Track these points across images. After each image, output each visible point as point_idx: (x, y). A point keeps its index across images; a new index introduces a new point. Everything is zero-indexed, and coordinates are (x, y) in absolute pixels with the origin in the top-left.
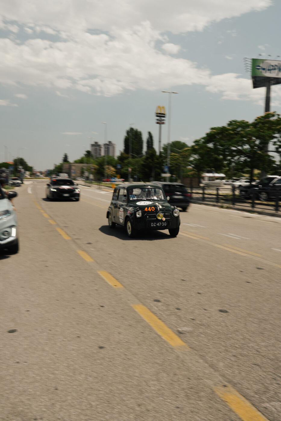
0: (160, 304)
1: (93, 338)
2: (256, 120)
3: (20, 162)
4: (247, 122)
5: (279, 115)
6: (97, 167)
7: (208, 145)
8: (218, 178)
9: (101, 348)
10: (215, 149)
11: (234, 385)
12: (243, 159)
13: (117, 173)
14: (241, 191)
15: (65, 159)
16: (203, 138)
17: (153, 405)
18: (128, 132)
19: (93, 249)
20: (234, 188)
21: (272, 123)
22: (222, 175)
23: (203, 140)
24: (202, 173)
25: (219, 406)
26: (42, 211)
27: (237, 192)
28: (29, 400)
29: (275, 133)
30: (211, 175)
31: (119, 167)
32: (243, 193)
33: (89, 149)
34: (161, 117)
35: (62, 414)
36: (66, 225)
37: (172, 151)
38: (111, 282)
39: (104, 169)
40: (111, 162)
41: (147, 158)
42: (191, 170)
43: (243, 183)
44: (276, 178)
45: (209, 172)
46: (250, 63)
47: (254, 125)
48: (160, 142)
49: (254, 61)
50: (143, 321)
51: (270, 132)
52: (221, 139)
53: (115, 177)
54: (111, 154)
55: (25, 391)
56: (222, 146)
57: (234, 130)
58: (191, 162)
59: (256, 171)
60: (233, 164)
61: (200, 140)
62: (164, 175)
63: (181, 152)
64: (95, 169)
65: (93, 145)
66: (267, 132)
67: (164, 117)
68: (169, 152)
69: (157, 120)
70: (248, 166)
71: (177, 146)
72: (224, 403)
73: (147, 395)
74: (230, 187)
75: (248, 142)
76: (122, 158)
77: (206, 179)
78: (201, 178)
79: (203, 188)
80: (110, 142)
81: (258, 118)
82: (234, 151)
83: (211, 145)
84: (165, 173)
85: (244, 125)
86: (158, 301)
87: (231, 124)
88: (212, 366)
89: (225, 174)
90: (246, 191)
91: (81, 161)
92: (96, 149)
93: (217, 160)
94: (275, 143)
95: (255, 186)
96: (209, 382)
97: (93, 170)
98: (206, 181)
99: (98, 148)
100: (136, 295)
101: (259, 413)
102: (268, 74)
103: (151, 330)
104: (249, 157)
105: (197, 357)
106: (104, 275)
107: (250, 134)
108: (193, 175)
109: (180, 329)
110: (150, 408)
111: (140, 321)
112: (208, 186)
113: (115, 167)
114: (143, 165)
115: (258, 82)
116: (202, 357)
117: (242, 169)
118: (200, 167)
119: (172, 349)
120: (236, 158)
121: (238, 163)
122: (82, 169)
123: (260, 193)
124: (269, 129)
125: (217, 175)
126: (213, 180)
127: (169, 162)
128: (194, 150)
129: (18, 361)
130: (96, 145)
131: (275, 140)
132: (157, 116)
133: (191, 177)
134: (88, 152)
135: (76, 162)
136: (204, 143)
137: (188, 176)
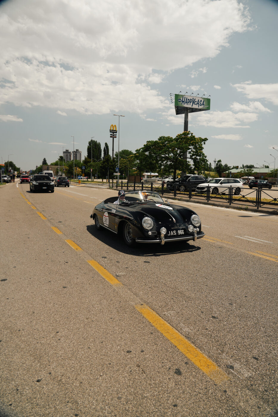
0: (106, 259)
1: (59, 282)
2: (177, 136)
3: (10, 164)
4: (172, 138)
5: (192, 134)
6: (68, 168)
7: (146, 153)
8: (153, 176)
9: (64, 287)
10: (150, 156)
11: (148, 304)
12: (169, 163)
13: (82, 172)
14: (167, 185)
15: (45, 162)
16: (142, 148)
17: (96, 318)
18: (90, 143)
19: (62, 226)
20: (163, 183)
21: (188, 139)
22: (157, 174)
23: (141, 150)
24: (143, 173)
25: (137, 316)
26: (27, 200)
27: (165, 186)
28: (15, 320)
29: (190, 146)
30: (149, 174)
31: (84, 168)
32: (169, 186)
33: (62, 155)
34: (113, 133)
35: (37, 327)
36: (44, 210)
37: (122, 157)
38: (74, 247)
39: (73, 169)
40: (78, 165)
41: (104, 162)
42: (135, 171)
43: (170, 179)
44: (191, 176)
45: (147, 172)
46: (173, 97)
47: (176, 140)
48: (113, 150)
49: (177, 96)
50: (94, 270)
51: (187, 145)
52: (154, 149)
53: (81, 175)
54: (78, 159)
55: (12, 315)
56: (155, 154)
57: (163, 143)
58: (135, 165)
59: (178, 172)
60: (163, 167)
61: (140, 150)
62: (115, 174)
63: (128, 158)
64: (66, 170)
65: (64, 152)
66: (184, 145)
67: (116, 133)
68: (119, 157)
69: (111, 134)
70: (172, 168)
71: (125, 153)
72: (140, 314)
73: (93, 312)
74: (161, 182)
75: (172, 152)
76: (86, 162)
77: (146, 177)
78: (142, 176)
79: (142, 184)
80: (78, 150)
81: (178, 135)
82: (163, 157)
83: (147, 153)
84: (117, 172)
85: (169, 139)
86: (105, 258)
87: (160, 139)
88: (135, 294)
89: (158, 173)
90: (171, 185)
91: (56, 164)
92: (67, 155)
93: (151, 163)
94: (190, 153)
95: (177, 182)
96: (132, 303)
97: (65, 170)
98: (145, 178)
99: (69, 154)
100: (90, 255)
101: (161, 318)
102: (186, 105)
103: (99, 275)
104: (173, 161)
105: (126, 290)
106: (68, 242)
107: (173, 146)
108: (137, 174)
109: (117, 274)
110: (94, 319)
111: (91, 270)
112: (147, 182)
113: (81, 168)
114: (101, 167)
115: (179, 110)
116: (129, 289)
117: (169, 170)
118: (141, 169)
119: (111, 286)
120: (165, 162)
121: (166, 166)
122: (57, 169)
123: (180, 186)
124: (186, 143)
125: (152, 174)
126: (151, 178)
127: (119, 165)
128: (136, 157)
129: (8, 298)
130: (67, 152)
131: (190, 150)
132: (111, 132)
133: (135, 175)
134: (61, 157)
135: (52, 164)
136: (142, 151)
137: (133, 175)
